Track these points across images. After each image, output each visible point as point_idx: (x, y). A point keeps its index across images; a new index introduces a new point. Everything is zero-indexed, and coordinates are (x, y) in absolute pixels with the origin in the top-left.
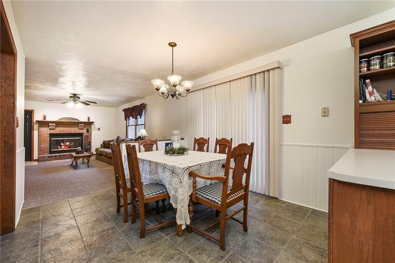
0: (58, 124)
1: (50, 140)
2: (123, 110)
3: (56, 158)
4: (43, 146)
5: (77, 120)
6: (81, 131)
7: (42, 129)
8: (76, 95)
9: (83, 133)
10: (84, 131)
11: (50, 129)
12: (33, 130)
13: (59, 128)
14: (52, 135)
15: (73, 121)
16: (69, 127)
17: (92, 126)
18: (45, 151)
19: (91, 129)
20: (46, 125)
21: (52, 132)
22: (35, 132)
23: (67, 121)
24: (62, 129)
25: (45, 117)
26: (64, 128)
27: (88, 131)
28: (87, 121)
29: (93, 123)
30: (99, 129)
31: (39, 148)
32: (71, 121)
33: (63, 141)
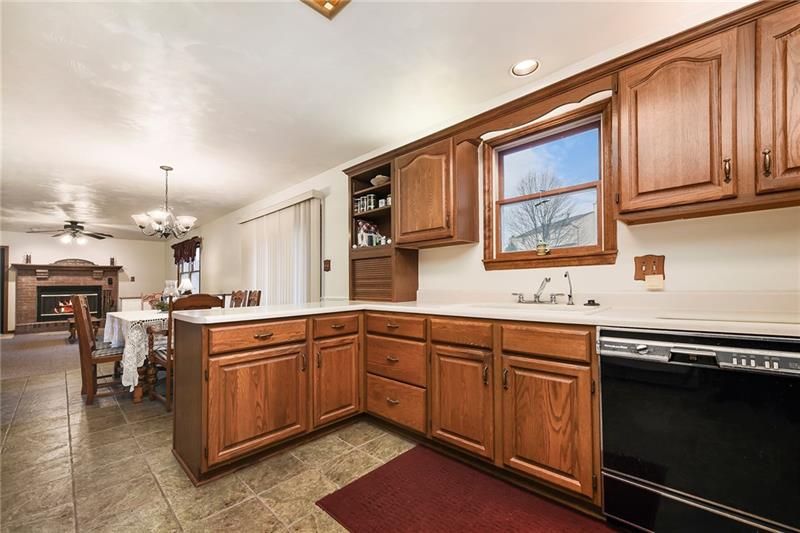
0: (53, 269)
1: (39, 297)
2: (173, 247)
3: (48, 328)
4: (25, 308)
5: (90, 262)
6: (97, 283)
7: (24, 279)
8: (77, 223)
9: (100, 287)
10: (104, 283)
11: (38, 279)
12: (7, 280)
13: (55, 278)
14: (41, 290)
15: (82, 265)
16: (76, 275)
17: (120, 274)
18: (30, 316)
19: (117, 279)
20: (30, 272)
21: (43, 283)
22: (10, 283)
23: (70, 264)
24: (61, 278)
25: (28, 259)
26: (65, 278)
27: (110, 282)
28: (109, 265)
29: (120, 268)
30: (133, 279)
31: (17, 311)
32: (78, 265)
33: (63, 300)
